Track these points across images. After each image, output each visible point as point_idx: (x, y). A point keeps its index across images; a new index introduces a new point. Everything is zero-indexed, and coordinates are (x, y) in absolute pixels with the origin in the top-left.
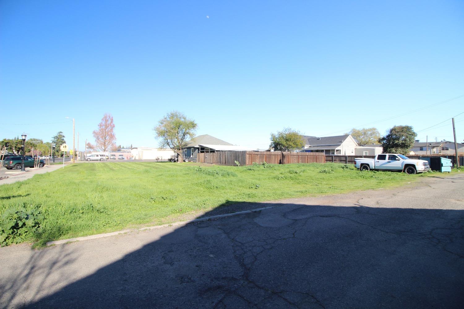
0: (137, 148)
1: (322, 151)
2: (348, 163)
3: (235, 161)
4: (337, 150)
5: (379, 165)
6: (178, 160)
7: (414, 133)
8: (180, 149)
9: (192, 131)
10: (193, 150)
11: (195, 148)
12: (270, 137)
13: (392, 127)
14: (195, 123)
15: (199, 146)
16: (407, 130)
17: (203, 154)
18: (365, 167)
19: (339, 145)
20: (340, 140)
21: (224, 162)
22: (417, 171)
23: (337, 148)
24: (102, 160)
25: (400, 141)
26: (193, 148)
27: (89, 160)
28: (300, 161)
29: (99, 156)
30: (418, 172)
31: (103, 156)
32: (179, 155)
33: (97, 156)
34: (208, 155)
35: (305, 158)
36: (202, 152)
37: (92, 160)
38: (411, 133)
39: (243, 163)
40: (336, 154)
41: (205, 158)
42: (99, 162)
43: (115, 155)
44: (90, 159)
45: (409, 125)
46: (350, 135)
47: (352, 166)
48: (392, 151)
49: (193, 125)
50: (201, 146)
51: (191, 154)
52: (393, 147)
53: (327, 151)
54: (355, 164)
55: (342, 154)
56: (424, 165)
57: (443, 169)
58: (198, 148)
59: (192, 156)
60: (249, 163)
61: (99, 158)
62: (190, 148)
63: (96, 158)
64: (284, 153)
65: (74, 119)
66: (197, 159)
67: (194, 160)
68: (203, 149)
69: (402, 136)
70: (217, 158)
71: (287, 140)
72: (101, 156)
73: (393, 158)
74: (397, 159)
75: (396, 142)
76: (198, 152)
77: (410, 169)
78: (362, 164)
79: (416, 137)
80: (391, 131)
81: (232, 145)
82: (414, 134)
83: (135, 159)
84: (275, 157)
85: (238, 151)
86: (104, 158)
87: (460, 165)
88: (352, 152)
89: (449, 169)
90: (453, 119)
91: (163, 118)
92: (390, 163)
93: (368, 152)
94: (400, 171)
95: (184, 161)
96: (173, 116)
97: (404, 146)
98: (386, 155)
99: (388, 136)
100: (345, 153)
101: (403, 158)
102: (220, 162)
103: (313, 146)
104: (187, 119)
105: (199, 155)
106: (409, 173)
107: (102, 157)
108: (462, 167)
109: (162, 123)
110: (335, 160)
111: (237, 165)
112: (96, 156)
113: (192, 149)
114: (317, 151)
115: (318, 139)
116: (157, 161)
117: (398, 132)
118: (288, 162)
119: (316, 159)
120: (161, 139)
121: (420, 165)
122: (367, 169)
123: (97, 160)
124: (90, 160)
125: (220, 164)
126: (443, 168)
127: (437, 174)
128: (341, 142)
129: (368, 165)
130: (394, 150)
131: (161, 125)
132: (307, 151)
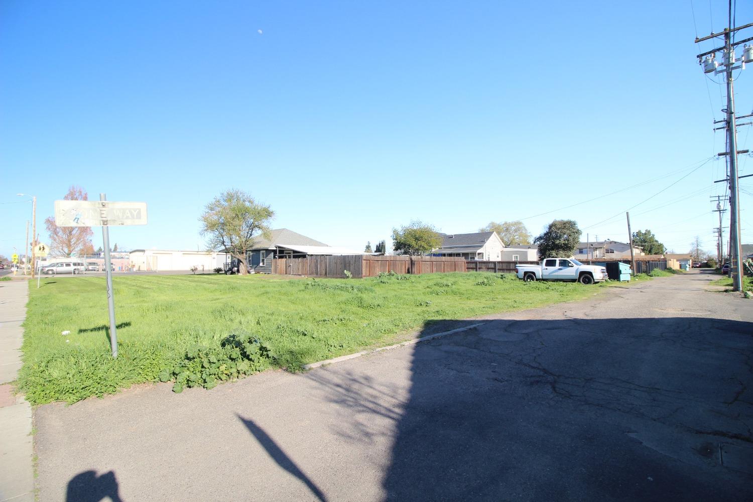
0: (143, 251)
1: (458, 255)
2: (498, 272)
3: (345, 271)
4: (479, 254)
5: (548, 274)
6: (238, 271)
7: (578, 230)
8: (243, 253)
9: (265, 223)
10: (263, 254)
11: (268, 251)
12: (392, 234)
13: (551, 222)
14: (271, 209)
15: (276, 247)
16: (569, 226)
17: (284, 260)
18: (530, 276)
19: (481, 246)
20: (482, 237)
21: (324, 272)
22: (594, 281)
23: (479, 251)
24: (76, 272)
25: (562, 241)
26: (264, 251)
27: (50, 272)
28: (435, 269)
29: (72, 264)
30: (596, 281)
31: (79, 264)
32: (242, 262)
33: (68, 265)
34: (293, 262)
35: (441, 265)
36: (280, 257)
37: (57, 274)
38: (574, 231)
39: (357, 274)
40: (477, 259)
41: (287, 266)
42: (72, 275)
43: (95, 263)
44: (52, 270)
45: (572, 220)
46: (495, 232)
47: (510, 276)
48: (552, 254)
49: (268, 213)
50: (279, 247)
51: (261, 261)
52: (553, 249)
53: (466, 255)
54: (517, 272)
55: (485, 259)
56: (602, 272)
57: (622, 277)
58: (275, 251)
59: (261, 264)
60: (366, 274)
61: (72, 268)
62: (257, 251)
63: (65, 269)
64: (414, 257)
65: (35, 198)
66: (273, 268)
67: (266, 270)
68: (281, 253)
69: (564, 234)
70: (310, 266)
71: (417, 239)
72: (75, 264)
73: (564, 264)
74: (570, 265)
75: (557, 242)
76: (274, 257)
77: (586, 278)
78: (526, 273)
79: (580, 236)
80: (550, 227)
81: (327, 246)
82: (578, 232)
83: (139, 270)
84: (402, 264)
85: (348, 256)
86: (82, 268)
87: (637, 273)
88: (498, 257)
89: (628, 278)
90: (627, 213)
91: (214, 201)
92: (562, 271)
93: (518, 256)
94: (573, 281)
95: (249, 272)
96: (230, 197)
97: (567, 248)
98: (556, 260)
99: (545, 234)
100: (489, 258)
101: (577, 264)
102: (316, 273)
103: (445, 248)
104: (256, 202)
105: (276, 263)
106: (585, 283)
107: (76, 267)
108: (639, 274)
109: (212, 209)
110: (479, 268)
111: (348, 277)
112: (64, 264)
113: (261, 252)
114: (450, 255)
115: (451, 237)
116: (193, 273)
117: (559, 229)
118: (418, 271)
119: (455, 267)
120: (210, 236)
121: (598, 272)
122: (533, 280)
123: (69, 273)
124: (54, 273)
125: (315, 275)
126: (621, 275)
127: (615, 283)
128: (484, 242)
129: (534, 273)
130: (554, 254)
131: (210, 211)
132: (435, 255)
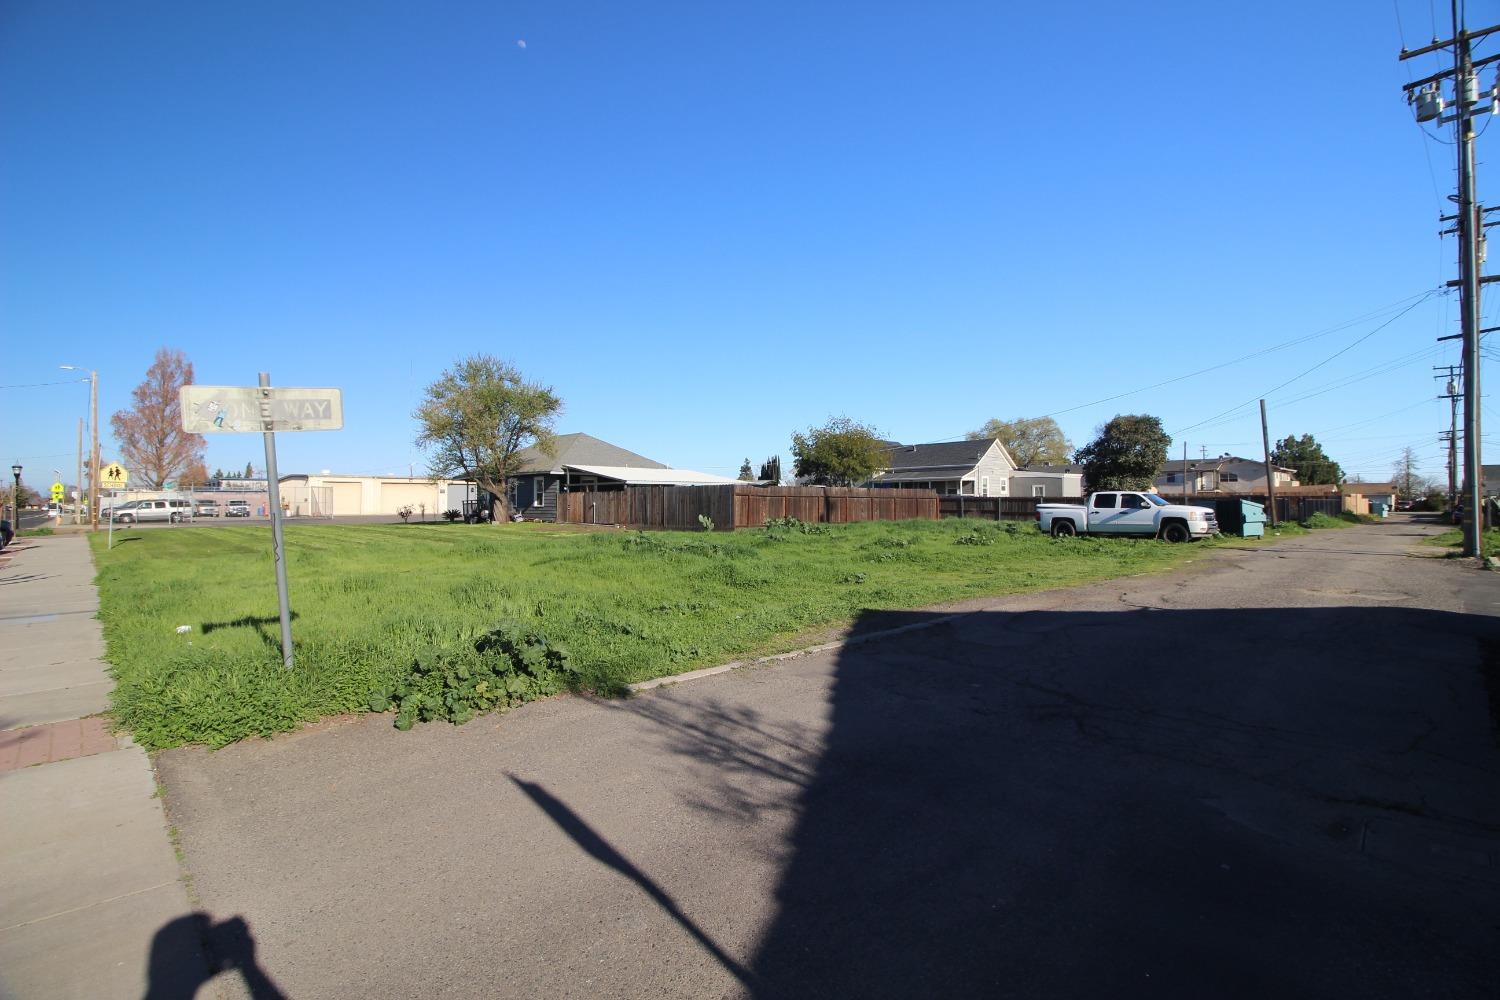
0: (305, 477)
1: (923, 485)
2: (1002, 519)
3: (701, 516)
4: (965, 483)
5: (1097, 522)
6: (491, 517)
7: (1164, 436)
8: (500, 481)
9: (542, 423)
10: (539, 483)
11: (549, 478)
13: (1109, 420)
14: (553, 395)
15: (565, 470)
16: (1147, 427)
17: (580, 495)
18: (1063, 526)
19: (971, 468)
20: (970, 451)
21: (658, 518)
22: (1190, 536)
23: (965, 478)
24: (177, 518)
25: (1132, 458)
26: (542, 478)
27: (126, 519)
28: (877, 513)
29: (167, 504)
30: (1194, 536)
31: (181, 504)
32: (498, 499)
33: (160, 504)
34: (597, 500)
35: (889, 504)
36: (573, 490)
37: (141, 521)
38: (1156, 437)
39: (724, 523)
40: (960, 492)
41: (587, 507)
42: (169, 525)
43: (211, 502)
44: (130, 515)
45: (1153, 415)
46: (997, 440)
47: (1025, 526)
48: (1111, 484)
49: (549, 404)
50: (571, 470)
51: (535, 497)
52: (1112, 474)
53: (939, 486)
54: (1039, 519)
55: (978, 493)
56: (1207, 520)
57: (1248, 529)
58: (562, 478)
59: (536, 504)
60: (741, 522)
61: (168, 510)
62: (528, 478)
63: (154, 511)
64: (835, 490)
65: (94, 374)
66: (559, 511)
67: (546, 515)
68: (577, 481)
69: (1136, 443)
70: (631, 506)
71: (840, 454)
72: (173, 504)
73: (1132, 503)
74: (1142, 504)
75: (1122, 460)
76: (562, 490)
77: (1175, 530)
78: (1056, 520)
79: (1168, 447)
80: (1109, 429)
81: (665, 467)
82: (1165, 440)
83: (298, 515)
84: (811, 503)
85: (707, 487)
86: (187, 511)
87: (1279, 520)
88: (1003, 488)
89: (1259, 530)
90: (1262, 401)
91: (442, 379)
92: (1127, 516)
93: (1044, 487)
94: (1149, 535)
95: (512, 519)
96: (474, 372)
97: (1141, 471)
98: (1115, 495)
99: (1097, 444)
100: (985, 491)
101: (1156, 503)
102: (642, 520)
103: (897, 471)
104: (524, 381)
105: (565, 500)
106: (1172, 540)
107: (174, 510)
108: (1283, 524)
109: (439, 395)
110: (966, 512)
111: (706, 528)
112: (153, 504)
113: (536, 479)
114: (908, 485)
115: (910, 449)
116: (403, 520)
117: (1125, 433)
118: (844, 517)
119: (915, 509)
120: (436, 447)
121: (1198, 519)
122: (1070, 534)
123: (163, 520)
124: (133, 521)
125: (641, 525)
126: (1245, 526)
127: (1235, 542)
128: (976, 460)
129: (1071, 521)
130: (1115, 482)
131: (435, 399)
132: (878, 485)
